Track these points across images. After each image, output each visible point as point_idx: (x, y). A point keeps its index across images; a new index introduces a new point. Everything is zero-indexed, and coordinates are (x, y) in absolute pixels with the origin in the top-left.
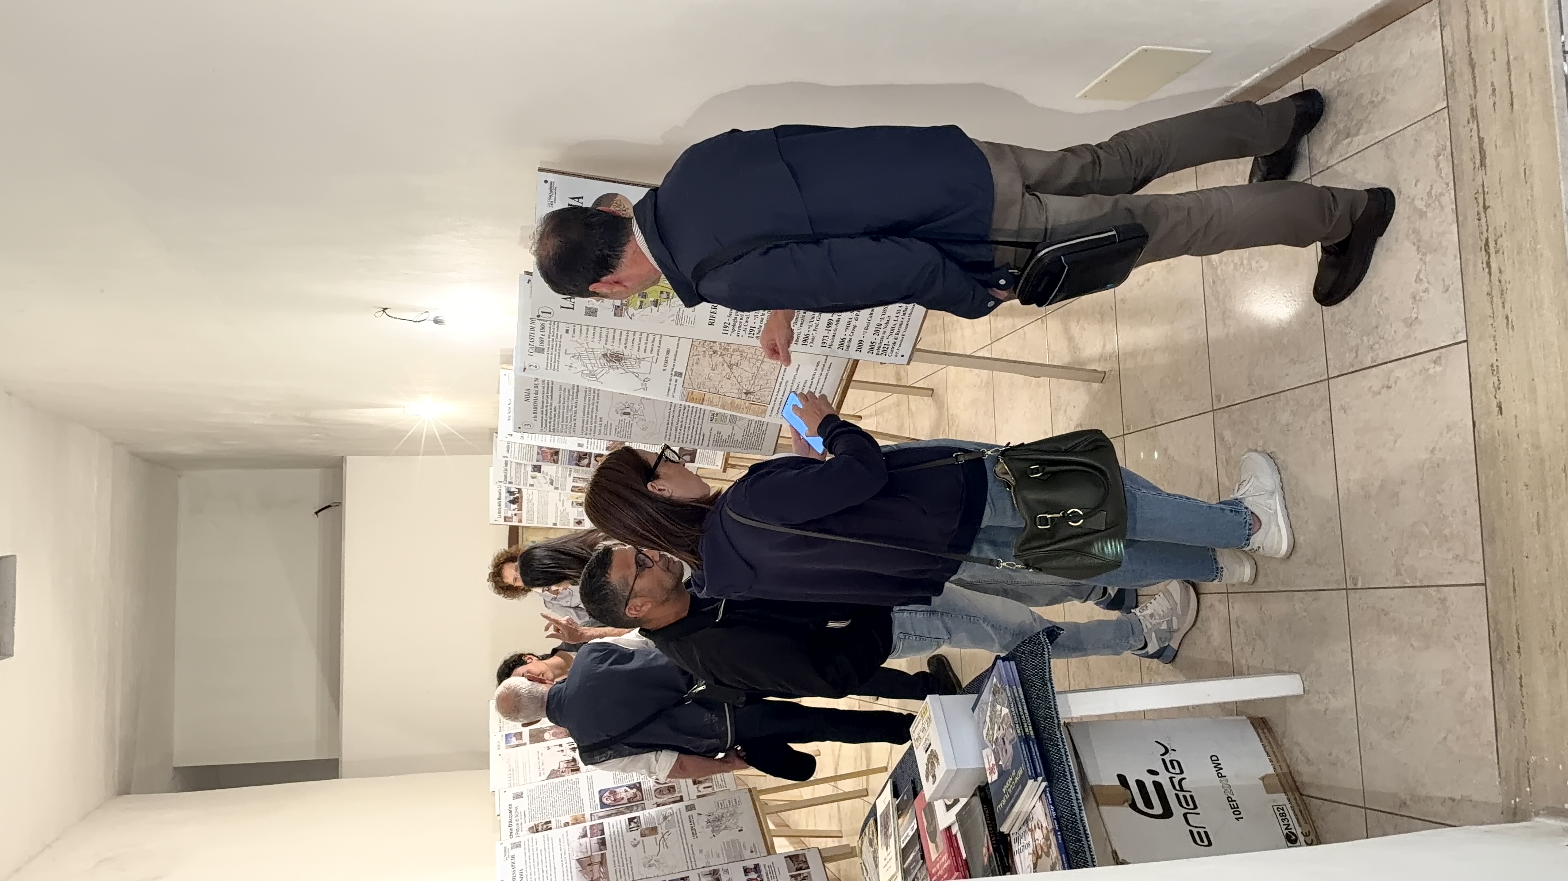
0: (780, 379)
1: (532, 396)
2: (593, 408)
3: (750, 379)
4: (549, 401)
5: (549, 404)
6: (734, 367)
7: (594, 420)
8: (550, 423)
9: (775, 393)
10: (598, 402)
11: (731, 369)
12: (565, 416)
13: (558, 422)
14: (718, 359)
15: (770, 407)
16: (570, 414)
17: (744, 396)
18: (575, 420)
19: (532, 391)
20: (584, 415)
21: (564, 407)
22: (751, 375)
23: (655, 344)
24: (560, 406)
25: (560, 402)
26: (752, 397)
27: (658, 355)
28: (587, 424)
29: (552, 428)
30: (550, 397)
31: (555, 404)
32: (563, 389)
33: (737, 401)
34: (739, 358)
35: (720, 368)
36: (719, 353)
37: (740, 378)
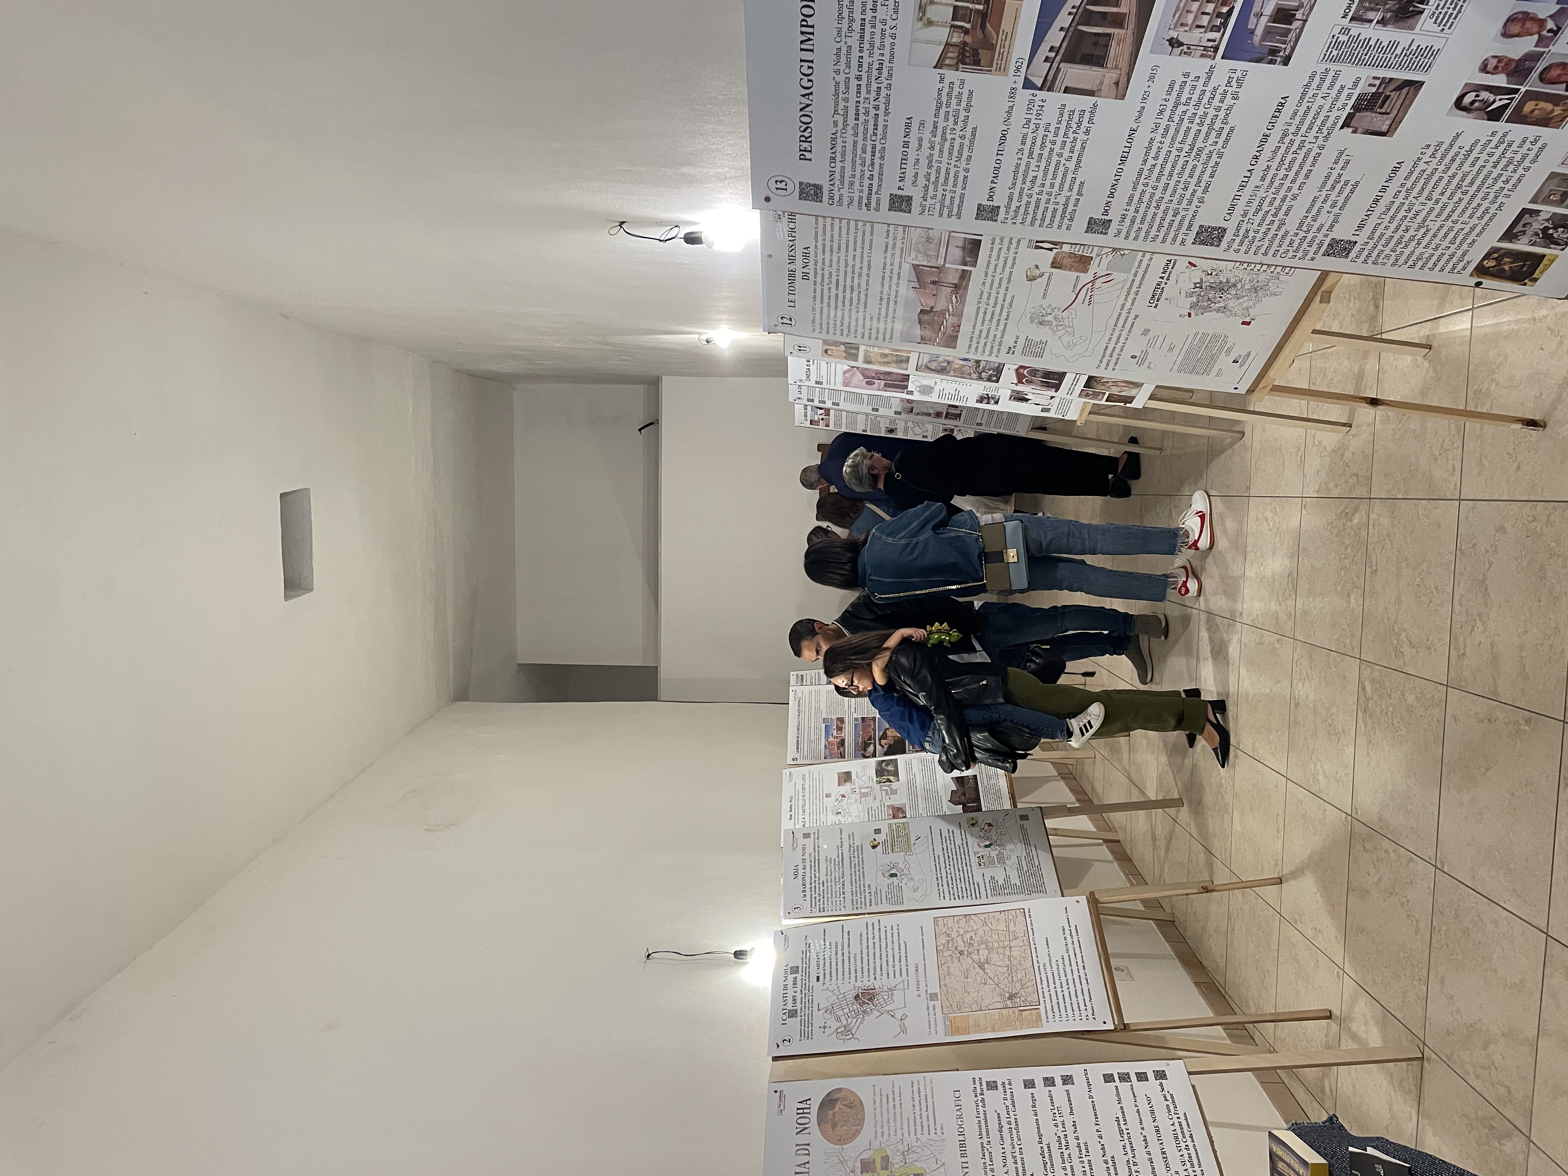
0: (1036, 965)
1: (801, 871)
2: (859, 875)
3: (1007, 975)
4: (817, 875)
5: (817, 879)
6: (986, 965)
7: (862, 890)
8: (819, 901)
9: (1039, 986)
10: (863, 868)
11: (984, 970)
12: (834, 889)
13: (828, 898)
14: (967, 961)
15: (1042, 1007)
16: (838, 886)
17: (1009, 1003)
18: (844, 893)
19: (800, 867)
20: (852, 885)
21: (831, 879)
22: (1005, 969)
23: (902, 963)
24: (827, 880)
25: (827, 875)
26: (1018, 1000)
27: (908, 976)
28: (856, 896)
29: (822, 906)
30: (817, 870)
31: (823, 878)
32: (829, 859)
33: (1005, 1011)
34: (987, 952)
35: (972, 972)
36: (966, 953)
37: (996, 979)
